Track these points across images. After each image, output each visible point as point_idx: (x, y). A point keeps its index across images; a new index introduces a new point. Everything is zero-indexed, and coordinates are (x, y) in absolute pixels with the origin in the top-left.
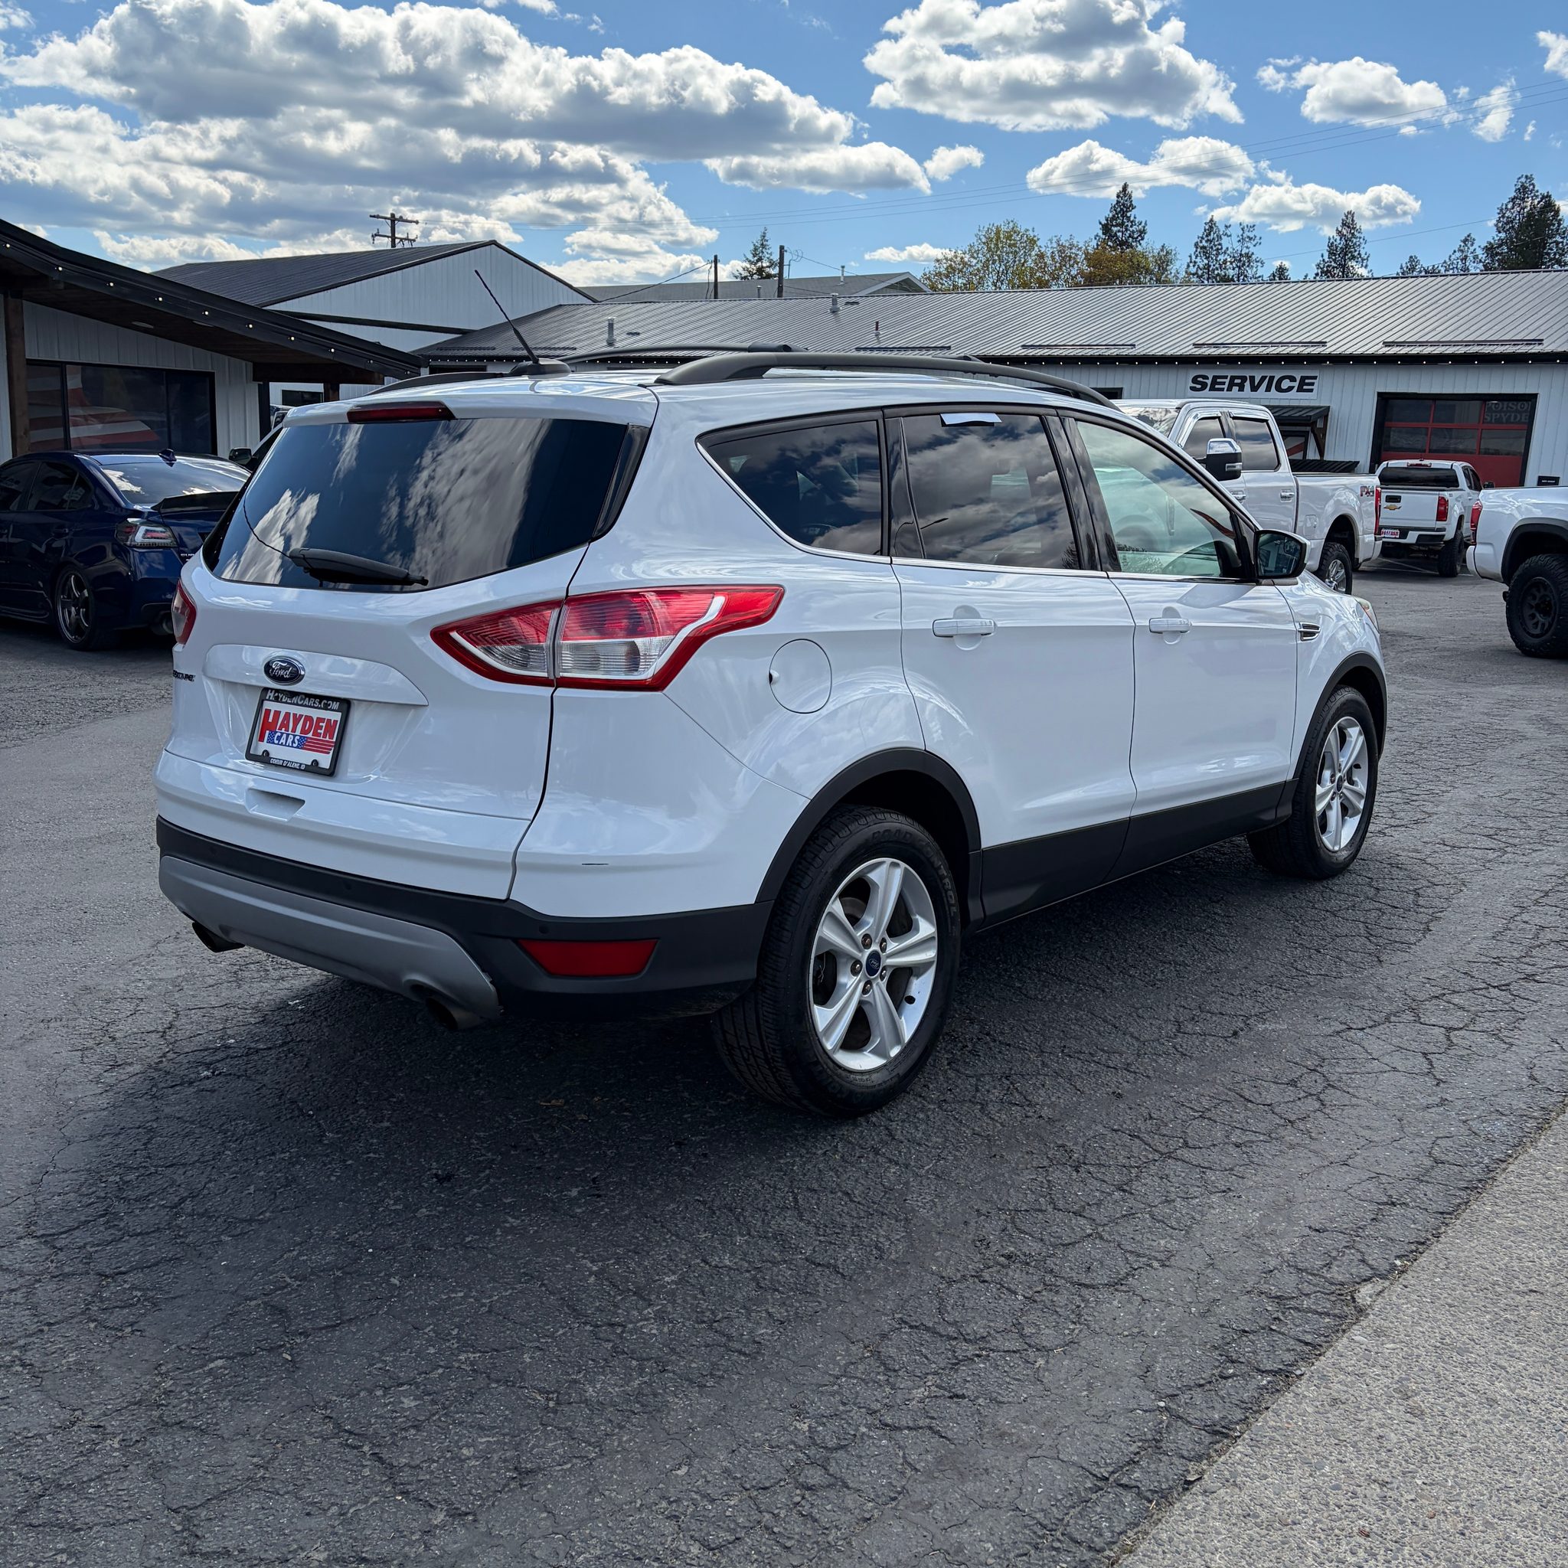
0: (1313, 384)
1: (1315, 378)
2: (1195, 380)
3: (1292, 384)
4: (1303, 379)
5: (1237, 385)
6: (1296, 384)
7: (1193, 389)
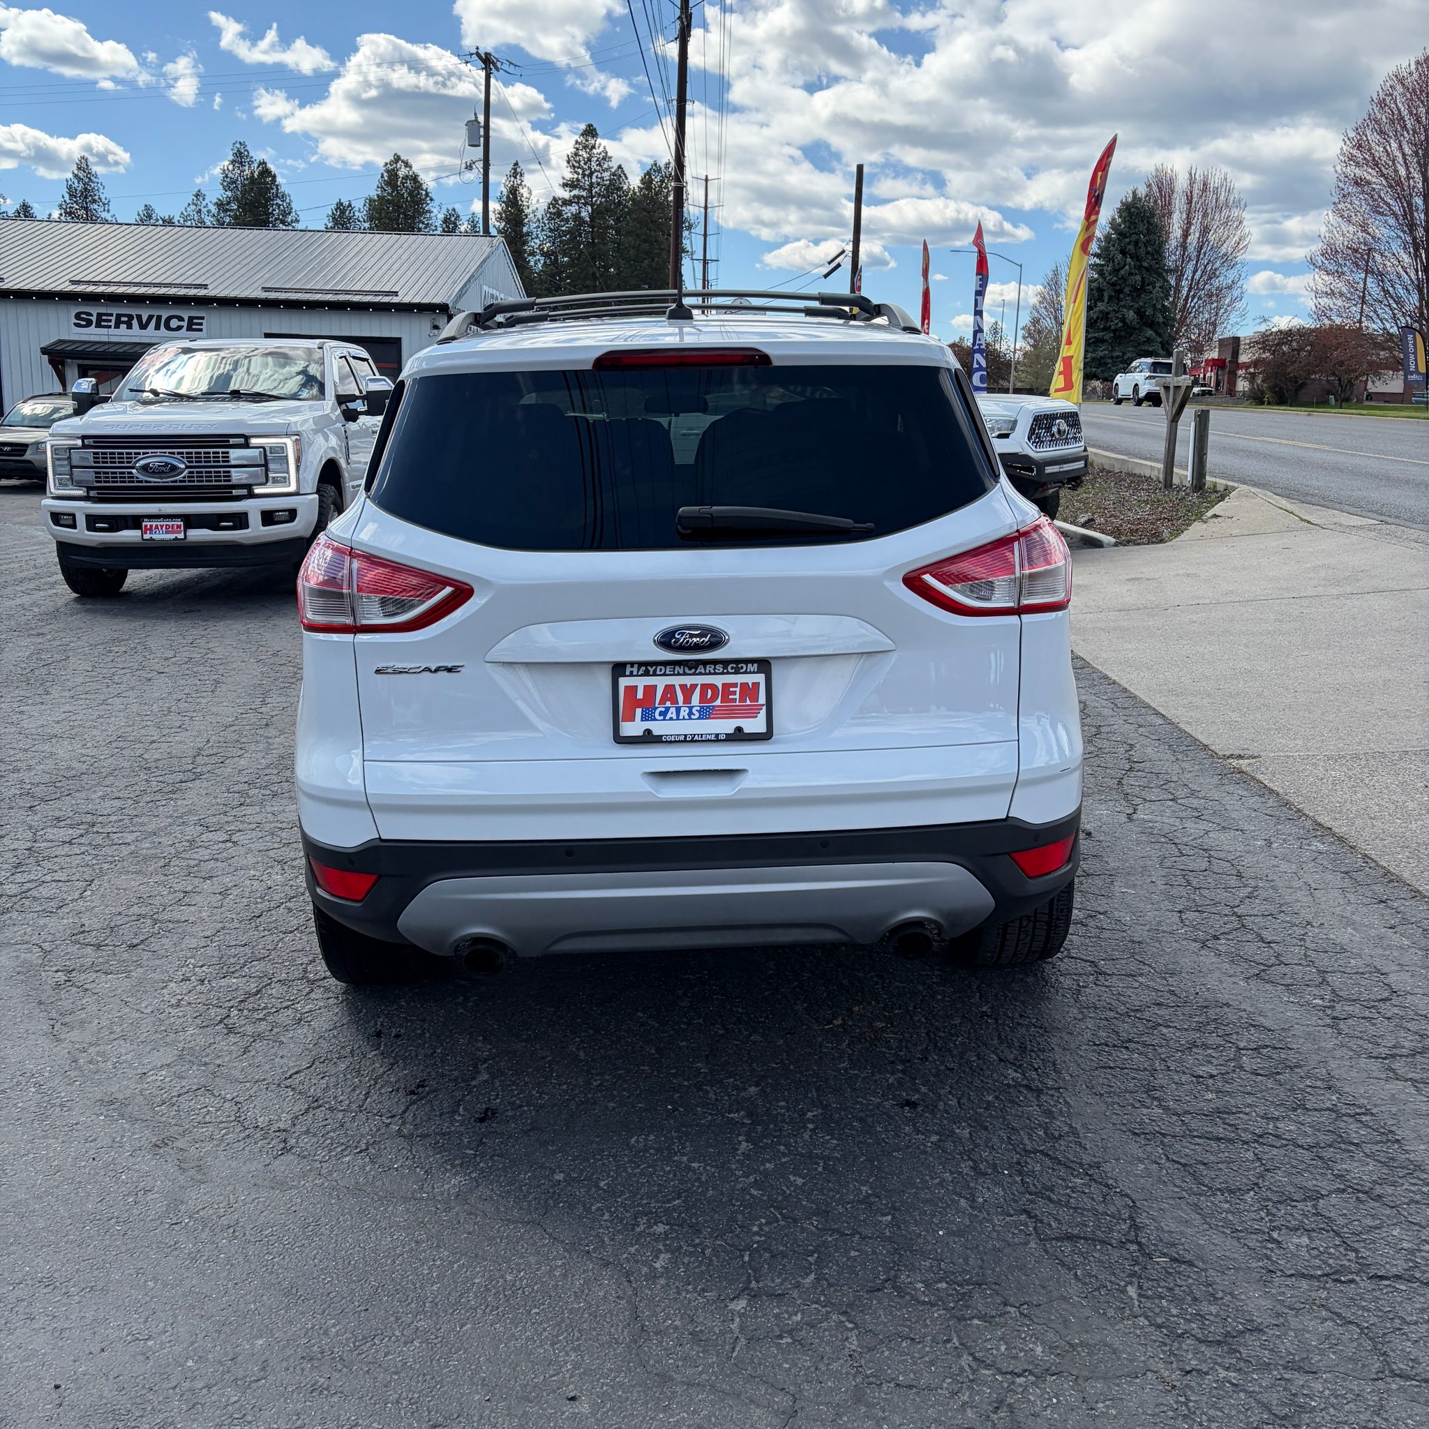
0: (201, 324)
1: (202, 318)
2: (78, 316)
3: (181, 323)
4: (191, 319)
5: (124, 322)
6: (185, 324)
7: (77, 325)
